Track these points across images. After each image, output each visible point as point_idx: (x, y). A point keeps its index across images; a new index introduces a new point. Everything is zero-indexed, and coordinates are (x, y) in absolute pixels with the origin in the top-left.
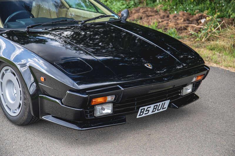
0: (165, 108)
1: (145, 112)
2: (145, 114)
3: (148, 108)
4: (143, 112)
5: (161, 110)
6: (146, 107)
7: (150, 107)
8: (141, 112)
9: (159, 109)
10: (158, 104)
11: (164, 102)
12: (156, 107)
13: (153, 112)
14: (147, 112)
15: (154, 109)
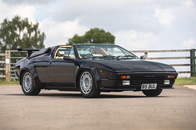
0: (155, 88)
1: (145, 87)
2: (145, 88)
3: (146, 85)
4: (144, 87)
5: (153, 89)
6: (145, 85)
7: (147, 85)
8: (143, 87)
9: (152, 87)
10: (151, 84)
11: (154, 84)
12: (150, 86)
13: (149, 88)
14: (146, 87)
15: (149, 86)
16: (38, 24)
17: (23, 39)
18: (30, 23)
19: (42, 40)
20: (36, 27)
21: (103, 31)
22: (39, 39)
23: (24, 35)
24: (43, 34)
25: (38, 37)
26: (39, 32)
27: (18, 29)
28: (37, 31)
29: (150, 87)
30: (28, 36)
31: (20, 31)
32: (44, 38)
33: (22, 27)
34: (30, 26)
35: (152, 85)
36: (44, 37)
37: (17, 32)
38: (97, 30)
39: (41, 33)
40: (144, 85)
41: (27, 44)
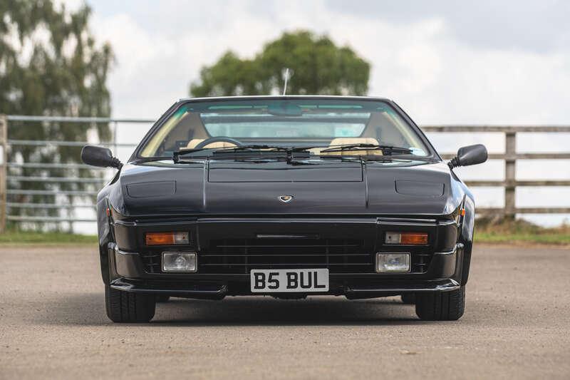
0: (324, 286)
1: (267, 284)
2: (270, 287)
3: (272, 274)
4: (263, 281)
5: (313, 289)
6: (267, 272)
7: (277, 274)
8: (257, 281)
9: (306, 283)
10: (298, 271)
11: (313, 271)
12: (293, 277)
13: (289, 287)
14: (274, 284)
15: (290, 281)
16: (87, 11)
17: (33, 67)
18: (57, 8)
19: (100, 72)
20: (79, 22)
21: (326, 43)
22: (90, 66)
23: (37, 50)
24: (107, 50)
25: (87, 59)
26: (91, 42)
27: (14, 29)
28: (84, 36)
29: (295, 280)
30: (52, 54)
31: (21, 38)
32: (111, 64)
33: (27, 20)
34: (59, 17)
35: (302, 274)
36: (110, 58)
37: (12, 39)
38: (304, 36)
39: (98, 47)
40: (263, 275)
41: (46, 86)
